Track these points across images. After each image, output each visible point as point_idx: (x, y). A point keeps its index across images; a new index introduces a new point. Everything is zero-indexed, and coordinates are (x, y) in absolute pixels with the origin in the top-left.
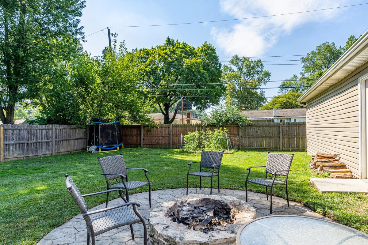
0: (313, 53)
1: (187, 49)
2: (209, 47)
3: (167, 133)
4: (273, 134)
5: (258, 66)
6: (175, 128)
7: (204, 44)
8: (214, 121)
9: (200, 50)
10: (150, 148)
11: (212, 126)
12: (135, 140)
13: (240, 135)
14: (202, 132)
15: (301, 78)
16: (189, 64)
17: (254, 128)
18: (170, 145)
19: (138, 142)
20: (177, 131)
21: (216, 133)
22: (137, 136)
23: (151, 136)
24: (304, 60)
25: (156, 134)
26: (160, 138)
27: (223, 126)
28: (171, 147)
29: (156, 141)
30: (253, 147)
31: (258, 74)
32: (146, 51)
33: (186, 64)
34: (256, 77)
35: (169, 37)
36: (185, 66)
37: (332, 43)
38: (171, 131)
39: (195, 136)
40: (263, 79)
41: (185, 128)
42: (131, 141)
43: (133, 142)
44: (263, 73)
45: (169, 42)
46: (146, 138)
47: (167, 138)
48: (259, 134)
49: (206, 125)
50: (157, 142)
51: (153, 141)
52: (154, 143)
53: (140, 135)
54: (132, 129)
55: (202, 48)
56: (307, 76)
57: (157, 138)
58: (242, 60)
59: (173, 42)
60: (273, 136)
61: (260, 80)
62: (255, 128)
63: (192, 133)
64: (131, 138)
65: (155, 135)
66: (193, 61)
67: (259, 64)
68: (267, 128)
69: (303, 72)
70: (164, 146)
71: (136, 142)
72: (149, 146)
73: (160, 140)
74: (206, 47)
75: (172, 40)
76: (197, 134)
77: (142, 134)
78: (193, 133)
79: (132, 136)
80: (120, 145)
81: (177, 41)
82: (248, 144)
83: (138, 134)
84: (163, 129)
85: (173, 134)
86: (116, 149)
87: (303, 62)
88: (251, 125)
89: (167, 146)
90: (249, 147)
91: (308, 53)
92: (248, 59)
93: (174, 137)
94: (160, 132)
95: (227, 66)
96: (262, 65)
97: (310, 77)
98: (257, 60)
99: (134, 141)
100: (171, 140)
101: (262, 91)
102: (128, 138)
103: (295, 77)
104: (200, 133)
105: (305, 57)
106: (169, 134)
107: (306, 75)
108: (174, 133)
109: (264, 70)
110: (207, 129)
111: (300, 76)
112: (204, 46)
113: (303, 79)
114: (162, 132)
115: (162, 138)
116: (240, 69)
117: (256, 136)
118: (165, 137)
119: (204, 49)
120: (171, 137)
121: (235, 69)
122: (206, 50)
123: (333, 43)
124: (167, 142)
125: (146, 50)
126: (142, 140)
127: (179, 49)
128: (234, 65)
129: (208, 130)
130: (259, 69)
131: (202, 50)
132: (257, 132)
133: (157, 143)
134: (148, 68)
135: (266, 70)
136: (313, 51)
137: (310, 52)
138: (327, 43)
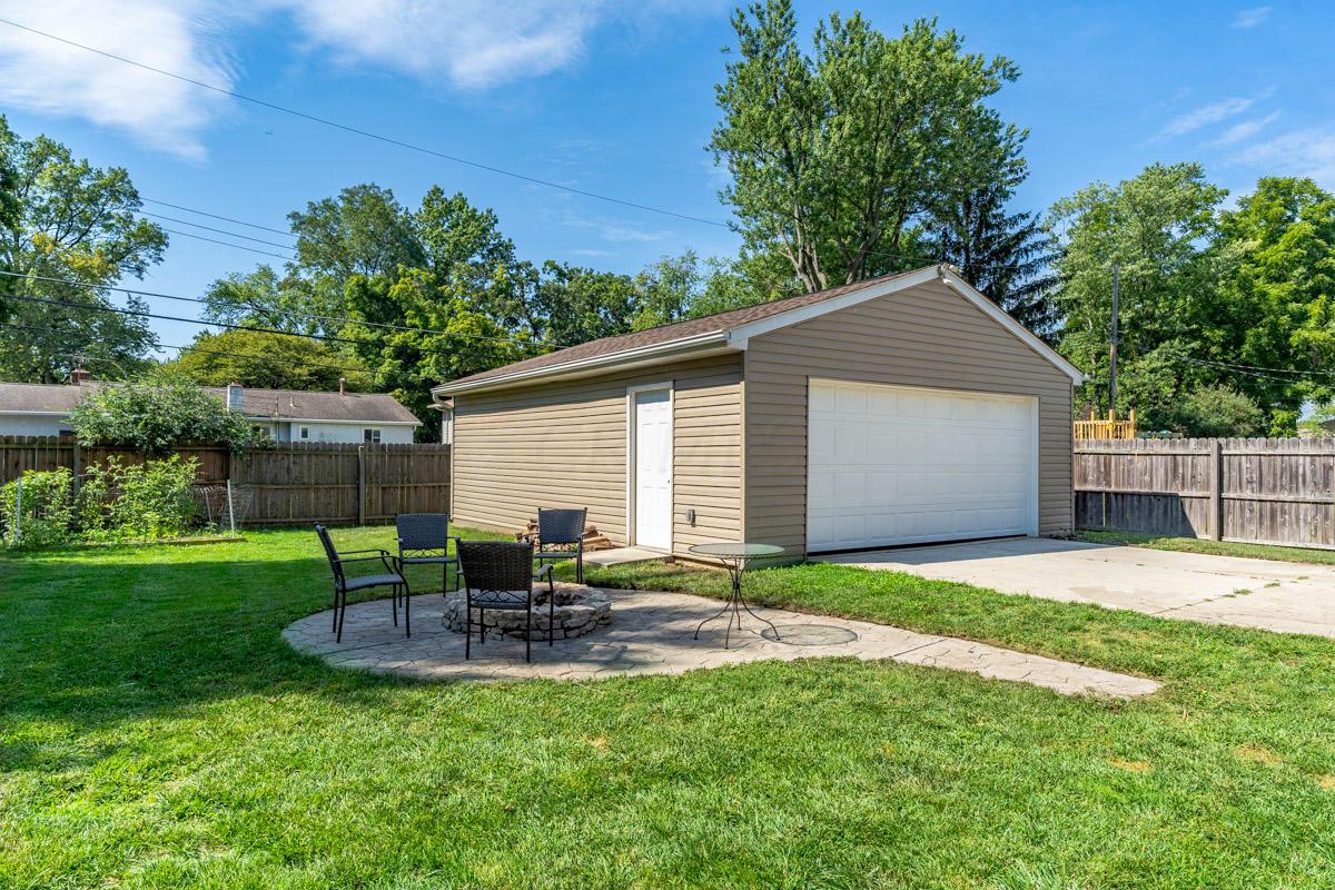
0: (328, 206)
4: (337, 479)
5: (115, 195)
13: (232, 481)
15: (286, 280)
17: (280, 457)
24: (299, 222)
30: (275, 520)
31: (109, 227)
34: (99, 237)
37: (388, 191)
40: (129, 250)
44: (133, 229)
48: (296, 479)
56: (308, 278)
58: (31, 146)
60: (337, 483)
61: (116, 255)
62: (283, 459)
67: (119, 187)
68: (322, 458)
69: (297, 263)
82: (257, 510)
87: (296, 228)
88: (271, 449)
90: (264, 521)
91: (313, 202)
92: (67, 150)
97: (315, 281)
98: (111, 170)
101: (136, 303)
103: (266, 273)
105: (304, 211)
107: (304, 275)
109: (137, 218)
111: (282, 275)
113: (291, 283)
117: (288, 484)
123: (391, 191)
130: (117, 210)
132: (288, 473)
135: (144, 221)
136: (329, 200)
137: (318, 200)
138: (373, 186)
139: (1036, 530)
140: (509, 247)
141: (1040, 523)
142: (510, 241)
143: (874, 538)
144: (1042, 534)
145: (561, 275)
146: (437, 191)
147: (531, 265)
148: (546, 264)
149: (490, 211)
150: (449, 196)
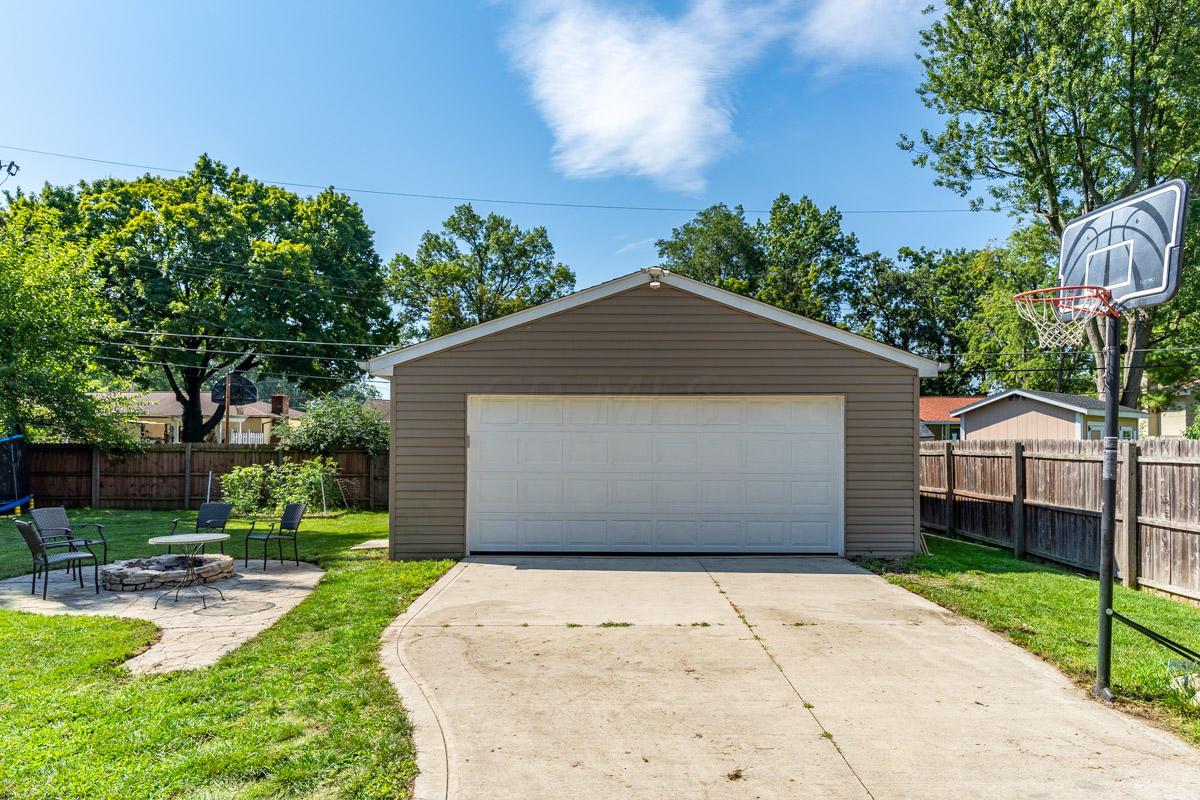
1: (270, 201)
2: (340, 205)
3: (176, 469)
5: (537, 250)
6: (201, 455)
7: (323, 192)
8: (305, 439)
9: (312, 212)
10: (120, 508)
11: (300, 453)
12: (73, 487)
13: (372, 475)
14: (272, 466)
16: (268, 259)
18: (183, 500)
19: (83, 491)
20: (207, 464)
21: (306, 470)
22: (78, 475)
23: (125, 475)
24: (665, 247)
25: (142, 470)
26: (155, 481)
27: (326, 453)
28: (187, 506)
29: (140, 491)
31: (538, 273)
32: (122, 190)
33: (260, 256)
34: (532, 282)
35: (206, 154)
36: (255, 261)
37: (737, 208)
38: (188, 463)
39: (253, 478)
40: (553, 289)
41: (230, 456)
42: (60, 489)
43: (66, 494)
44: (553, 273)
45: (209, 171)
46: (111, 480)
47: (176, 482)
49: (287, 449)
50: (143, 492)
51: (131, 491)
52: (135, 495)
53: (89, 474)
54: (62, 455)
55: (319, 204)
57: (143, 480)
58: (486, 222)
59: (222, 173)
63: (243, 470)
64: (59, 480)
65: (139, 472)
66: (282, 250)
67: (541, 242)
70: (165, 504)
71: (75, 493)
72: (118, 504)
73: (155, 487)
74: (332, 206)
75: (218, 166)
76: (257, 470)
77: (96, 469)
78: (248, 469)
79: (64, 475)
80: (25, 499)
81: (237, 170)
83: (85, 469)
84: (165, 456)
85: (192, 471)
86: (12, 511)
87: (662, 253)
89: (176, 503)
91: (674, 230)
92: (507, 221)
93: (196, 479)
94: (154, 465)
95: (437, 237)
96: (549, 246)
98: (535, 229)
99: (69, 489)
100: (188, 488)
102: (49, 480)
104: (265, 468)
105: (669, 237)
106: (183, 471)
108: (196, 467)
109: (555, 264)
110: (285, 458)
112: (325, 198)
114: (161, 464)
115: (161, 481)
116: (480, 251)
118: (170, 480)
119: (322, 209)
120: (188, 478)
121: (464, 248)
122: (332, 213)
123: (740, 207)
124: (175, 493)
125: (122, 185)
126: (96, 489)
127: (240, 202)
128: (462, 235)
129: (288, 462)
130: (542, 259)
131: (318, 211)
133: (144, 496)
134: (128, 254)
135: (560, 265)
136: (688, 225)
137: (679, 226)
138: (721, 205)
139: (840, 549)
140: (852, 242)
141: (847, 542)
142: (853, 234)
143: (572, 543)
144: (849, 554)
145: (917, 260)
146: (785, 198)
147: (879, 255)
148: (900, 251)
149: (833, 209)
150: (796, 200)
